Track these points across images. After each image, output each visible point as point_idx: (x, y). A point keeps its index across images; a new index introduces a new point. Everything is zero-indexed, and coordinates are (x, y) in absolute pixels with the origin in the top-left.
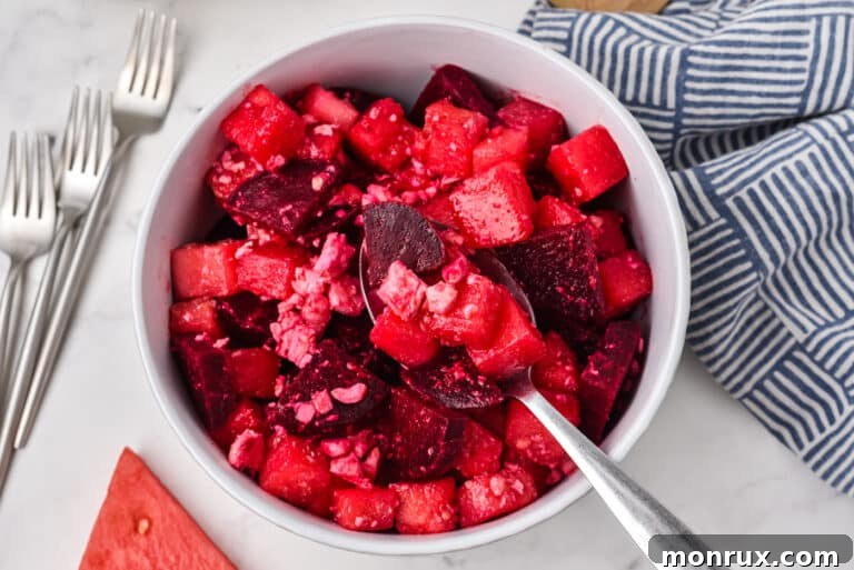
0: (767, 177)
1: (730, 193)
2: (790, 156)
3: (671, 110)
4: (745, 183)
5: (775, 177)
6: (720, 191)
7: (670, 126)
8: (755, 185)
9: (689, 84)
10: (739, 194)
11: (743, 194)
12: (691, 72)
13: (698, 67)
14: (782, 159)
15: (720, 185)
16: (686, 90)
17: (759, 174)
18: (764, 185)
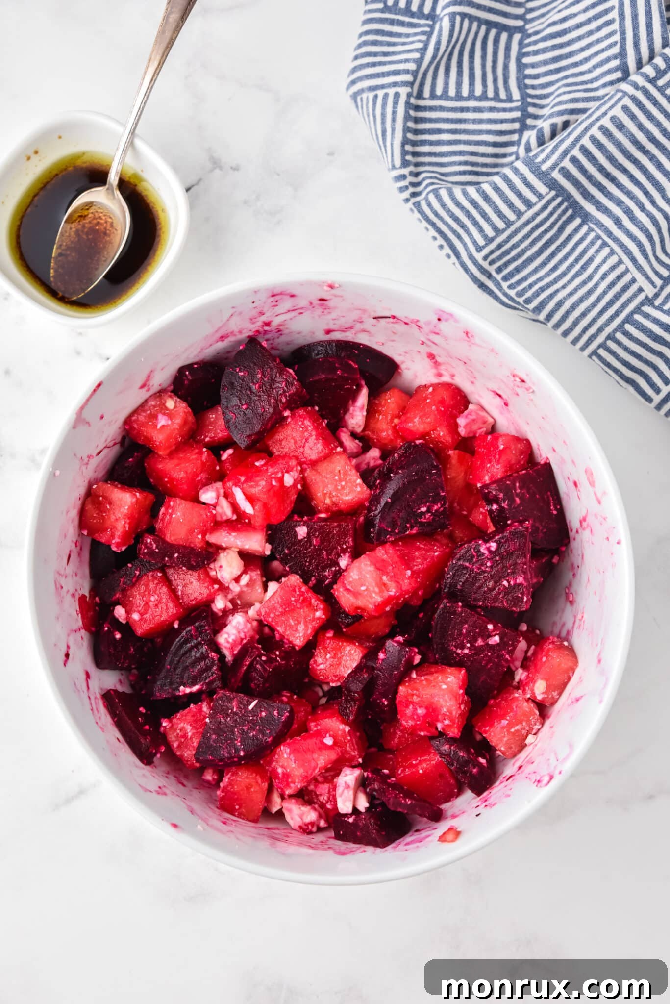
0: (586, 141)
1: (553, 168)
2: (605, 114)
3: (518, 101)
4: (566, 153)
5: (593, 139)
6: (544, 167)
7: (517, 114)
8: (576, 152)
9: (528, 82)
10: (562, 165)
11: (566, 163)
12: (528, 71)
13: (533, 66)
14: (598, 120)
15: (544, 161)
16: (526, 86)
17: (578, 139)
18: (585, 151)
